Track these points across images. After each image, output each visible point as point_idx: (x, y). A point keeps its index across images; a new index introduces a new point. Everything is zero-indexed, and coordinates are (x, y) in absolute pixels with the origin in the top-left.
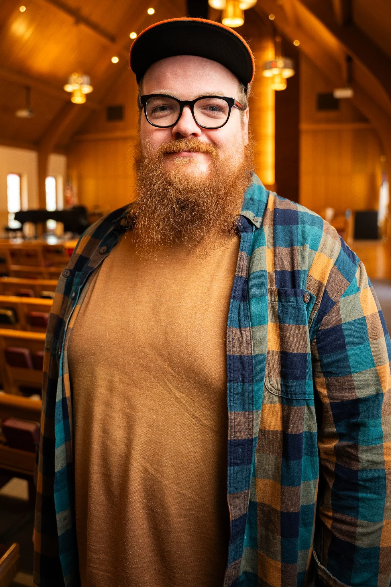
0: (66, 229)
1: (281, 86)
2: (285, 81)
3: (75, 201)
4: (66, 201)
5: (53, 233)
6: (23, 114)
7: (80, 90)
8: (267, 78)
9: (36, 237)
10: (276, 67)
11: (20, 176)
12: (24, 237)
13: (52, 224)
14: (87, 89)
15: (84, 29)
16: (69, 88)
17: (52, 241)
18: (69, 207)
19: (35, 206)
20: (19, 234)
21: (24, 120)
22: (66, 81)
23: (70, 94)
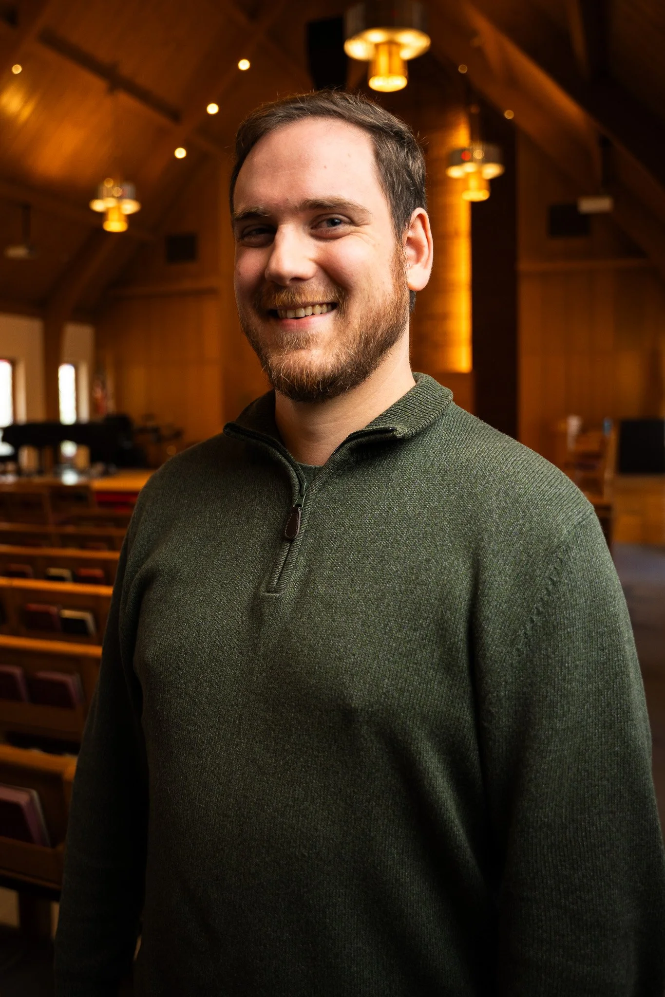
0: (94, 459)
1: (481, 195)
2: (485, 185)
3: (110, 406)
4: (94, 405)
5: (72, 464)
6: (18, 252)
7: (119, 208)
8: (456, 180)
9: (40, 472)
10: (472, 160)
11: (13, 364)
12: (19, 472)
13: (69, 449)
14: (130, 207)
15: (125, 100)
16: (98, 206)
17: (70, 478)
18: (100, 418)
19: (40, 416)
20: (10, 466)
21: (19, 262)
22: (95, 195)
23: (102, 216)
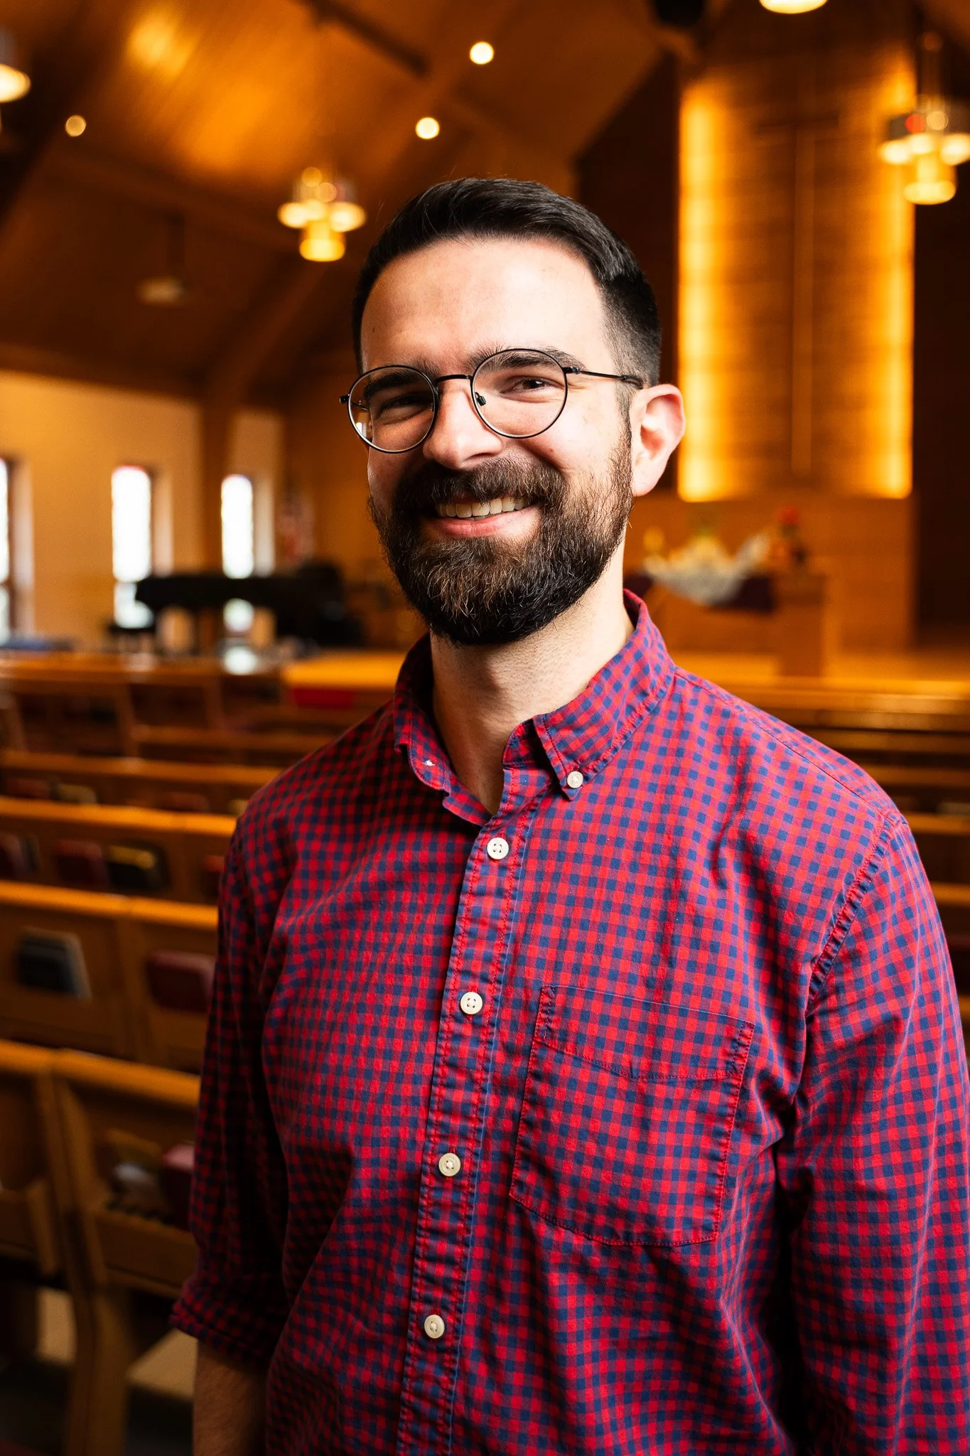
0: (283, 630)
1: (937, 191)
2: (950, 174)
3: (305, 547)
4: (282, 546)
5: (243, 638)
6: (162, 292)
7: (326, 220)
8: (890, 167)
9: (195, 650)
10: (922, 129)
11: (153, 474)
12: (160, 652)
13: (239, 615)
14: (349, 217)
16: (293, 216)
17: (240, 662)
18: (291, 565)
19: (193, 560)
20: (146, 642)
21: (162, 310)
22: (287, 194)
23: (297, 235)
